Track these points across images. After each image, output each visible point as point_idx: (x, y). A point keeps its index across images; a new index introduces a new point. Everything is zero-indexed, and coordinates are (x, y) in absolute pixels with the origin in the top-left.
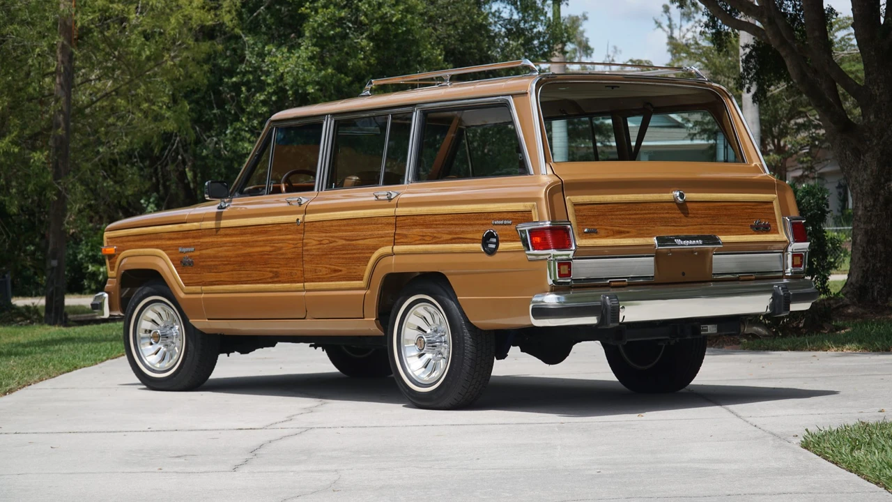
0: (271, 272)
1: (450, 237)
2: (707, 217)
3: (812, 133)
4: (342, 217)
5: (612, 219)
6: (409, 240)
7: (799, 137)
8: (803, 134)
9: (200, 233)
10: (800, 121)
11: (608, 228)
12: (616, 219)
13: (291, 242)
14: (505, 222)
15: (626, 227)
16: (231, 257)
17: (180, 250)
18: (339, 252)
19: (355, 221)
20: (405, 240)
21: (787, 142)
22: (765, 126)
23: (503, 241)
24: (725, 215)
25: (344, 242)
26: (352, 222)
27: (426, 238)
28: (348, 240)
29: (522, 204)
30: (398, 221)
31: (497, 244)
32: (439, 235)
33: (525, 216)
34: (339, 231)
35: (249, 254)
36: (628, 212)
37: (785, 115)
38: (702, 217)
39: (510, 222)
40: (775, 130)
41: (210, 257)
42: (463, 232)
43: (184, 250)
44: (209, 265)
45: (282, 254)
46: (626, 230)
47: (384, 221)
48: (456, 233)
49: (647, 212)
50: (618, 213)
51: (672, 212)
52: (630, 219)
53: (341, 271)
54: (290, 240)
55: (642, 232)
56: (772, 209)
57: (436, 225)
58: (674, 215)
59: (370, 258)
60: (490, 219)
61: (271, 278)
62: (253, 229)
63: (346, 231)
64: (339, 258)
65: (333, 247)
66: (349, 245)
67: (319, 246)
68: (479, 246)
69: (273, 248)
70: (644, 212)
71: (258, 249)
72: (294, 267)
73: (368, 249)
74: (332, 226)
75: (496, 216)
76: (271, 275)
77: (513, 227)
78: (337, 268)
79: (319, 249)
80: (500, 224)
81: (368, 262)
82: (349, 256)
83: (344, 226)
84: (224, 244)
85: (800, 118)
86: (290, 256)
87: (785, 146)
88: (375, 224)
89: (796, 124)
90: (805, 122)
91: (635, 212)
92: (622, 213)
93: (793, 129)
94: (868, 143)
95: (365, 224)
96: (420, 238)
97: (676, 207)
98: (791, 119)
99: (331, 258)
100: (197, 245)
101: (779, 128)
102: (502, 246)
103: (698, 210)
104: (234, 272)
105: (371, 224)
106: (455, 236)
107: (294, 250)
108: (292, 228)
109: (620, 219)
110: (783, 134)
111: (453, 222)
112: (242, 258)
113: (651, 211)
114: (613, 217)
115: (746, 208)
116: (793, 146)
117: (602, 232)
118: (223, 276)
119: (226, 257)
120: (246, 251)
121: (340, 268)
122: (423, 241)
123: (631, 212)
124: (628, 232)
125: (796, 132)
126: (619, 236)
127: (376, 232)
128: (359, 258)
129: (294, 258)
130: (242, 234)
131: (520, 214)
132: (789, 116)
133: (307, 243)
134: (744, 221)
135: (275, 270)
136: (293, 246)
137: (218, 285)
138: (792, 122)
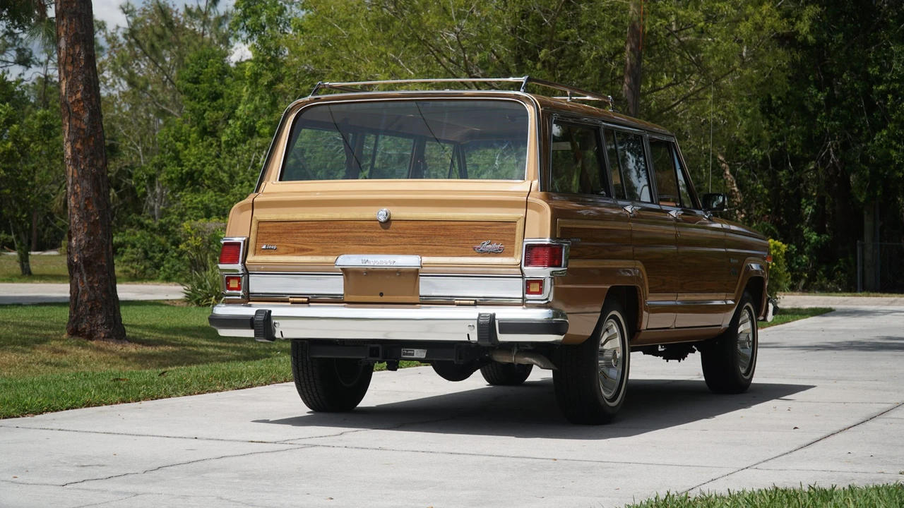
2: (416, 237)
5: (297, 236)
11: (290, 245)
12: (302, 236)
15: (311, 245)
24: (442, 235)
36: (317, 231)
38: (409, 237)
46: (310, 247)
49: (340, 230)
50: (306, 231)
51: (373, 231)
52: (318, 237)
55: (328, 250)
56: (514, 229)
58: (374, 234)
70: (337, 230)
91: (326, 230)
92: (311, 230)
97: (379, 226)
103: (407, 229)
109: (306, 236)
113: (346, 230)
114: (299, 234)
115: (475, 229)
117: (282, 249)
123: (321, 231)
124: (312, 250)
126: (299, 254)
134: (467, 242)
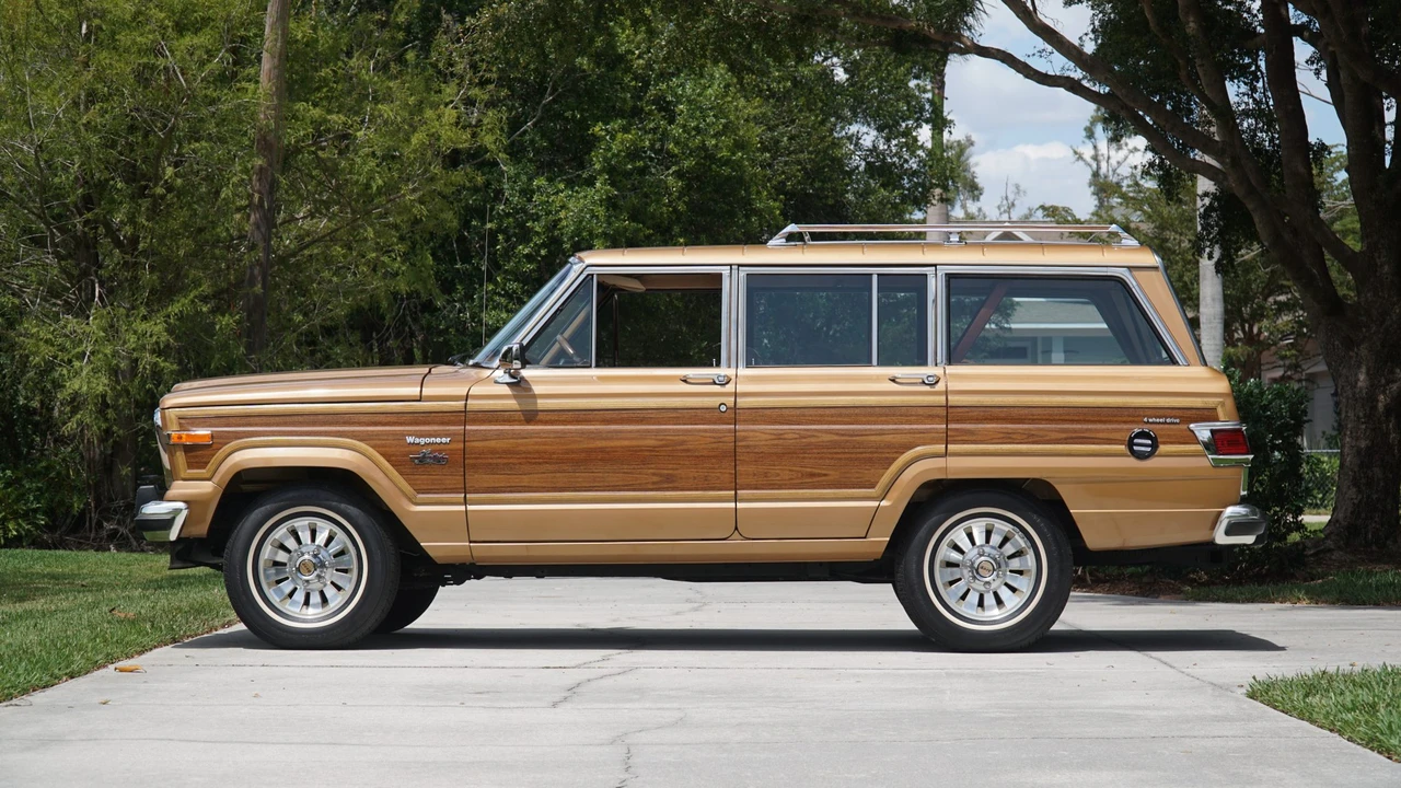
0: (654, 474)
1: (1064, 435)
3: (1299, 317)
4: (827, 404)
6: (979, 438)
7: (1279, 321)
8: (1286, 318)
9: (464, 416)
10: (1282, 298)
13: (708, 434)
14: (1168, 420)
16: (554, 453)
17: (410, 439)
18: (825, 451)
19: (857, 411)
20: (974, 438)
21: (1263, 328)
22: (1232, 305)
23: (1164, 443)
25: (836, 438)
26: (852, 411)
27: (1014, 436)
28: (843, 435)
29: (1199, 399)
30: (949, 413)
31: (1155, 446)
32: (1041, 433)
33: (1206, 415)
34: (820, 423)
35: (602, 450)
37: (1260, 290)
39: (1178, 421)
40: (1246, 311)
41: (493, 452)
42: (1087, 430)
43: (422, 441)
44: (490, 464)
45: (688, 450)
47: (920, 411)
48: (1075, 431)
53: (825, 475)
54: (705, 431)
57: (1033, 420)
59: (895, 459)
60: (1138, 416)
61: (654, 483)
62: (608, 415)
63: (835, 423)
64: (821, 458)
65: (810, 444)
66: (847, 441)
67: (776, 442)
68: (1122, 448)
69: (664, 442)
71: (626, 443)
72: (714, 468)
73: (889, 446)
74: (804, 416)
75: (1149, 412)
76: (655, 479)
77: (1184, 427)
78: (817, 471)
79: (777, 445)
80: (1160, 423)
81: (890, 464)
82: (848, 456)
83: (832, 416)
84: (529, 435)
85: (1281, 294)
86: (705, 453)
87: (1260, 332)
88: (901, 415)
89: (1276, 302)
90: (1288, 299)
93: (1272, 310)
94: (1364, 330)
95: (881, 415)
96: (1002, 435)
98: (1269, 296)
99: (804, 458)
100: (455, 434)
101: (1252, 307)
102: (1163, 448)
104: (558, 475)
105: (894, 415)
106: (1074, 435)
107: (714, 445)
108: (707, 416)
110: (1258, 315)
111: (1067, 417)
112: (583, 455)
116: (1271, 333)
118: (526, 480)
119: (538, 452)
120: (591, 446)
121: (824, 472)
122: (1008, 438)
125: (1274, 315)
127: (907, 427)
128: (871, 459)
129: (714, 457)
130: (578, 422)
131: (1194, 411)
132: (1266, 291)
133: (744, 439)
135: (666, 472)
136: (713, 440)
137: (511, 492)
138: (1271, 300)
